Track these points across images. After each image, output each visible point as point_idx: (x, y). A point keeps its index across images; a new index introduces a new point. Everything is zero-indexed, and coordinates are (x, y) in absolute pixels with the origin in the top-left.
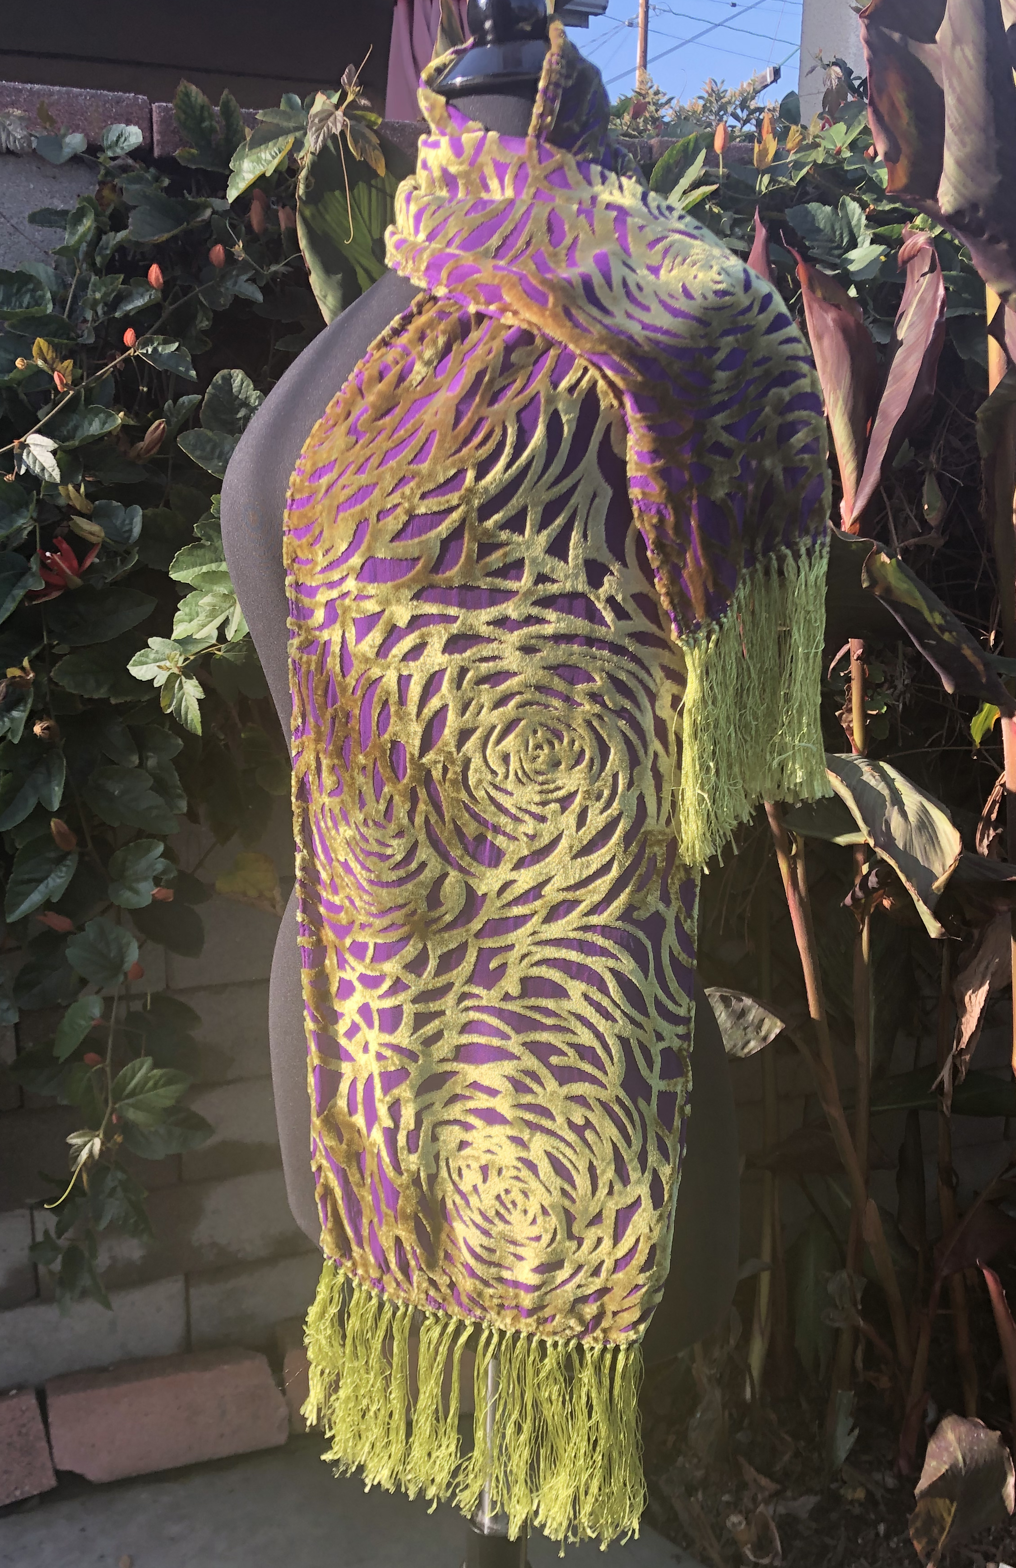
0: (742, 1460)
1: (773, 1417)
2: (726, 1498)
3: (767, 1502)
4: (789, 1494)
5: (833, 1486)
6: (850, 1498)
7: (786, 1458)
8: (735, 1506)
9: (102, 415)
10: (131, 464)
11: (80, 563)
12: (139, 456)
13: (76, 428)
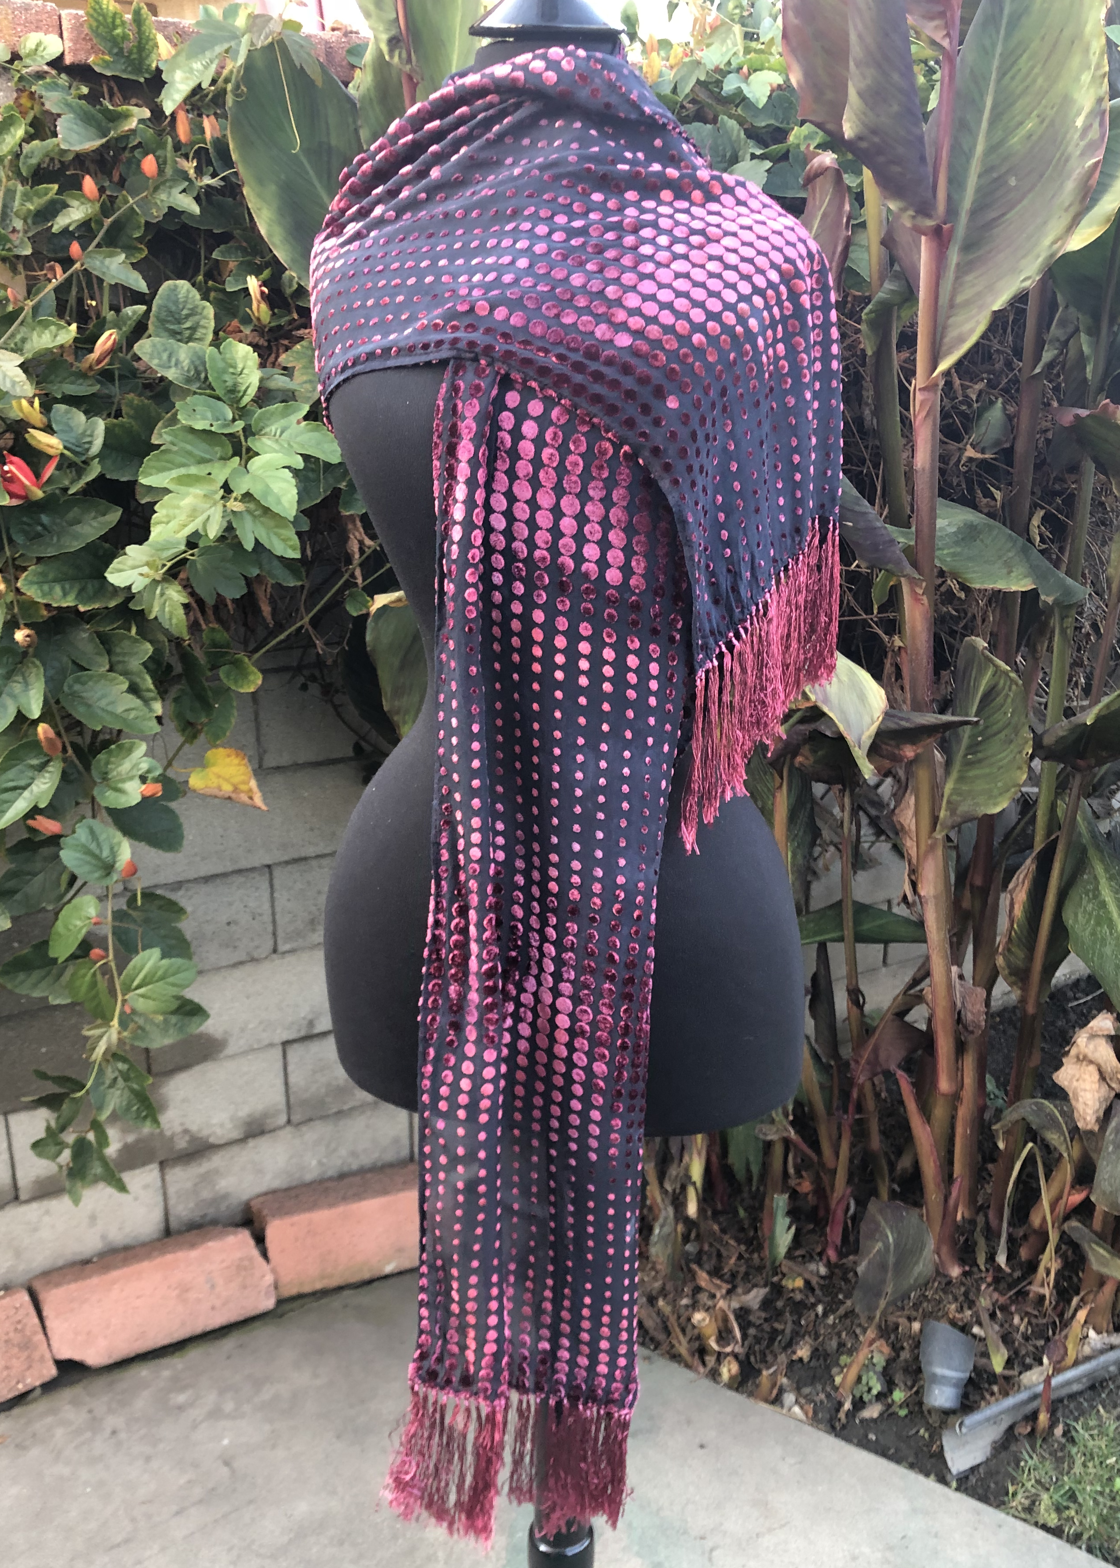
0: (694, 1267)
1: (716, 1227)
2: (685, 1301)
3: (724, 1297)
4: (740, 1290)
5: (775, 1279)
6: (790, 1287)
7: (733, 1261)
8: (695, 1306)
9: (53, 328)
10: (82, 375)
11: (38, 475)
12: (91, 368)
13: (24, 340)
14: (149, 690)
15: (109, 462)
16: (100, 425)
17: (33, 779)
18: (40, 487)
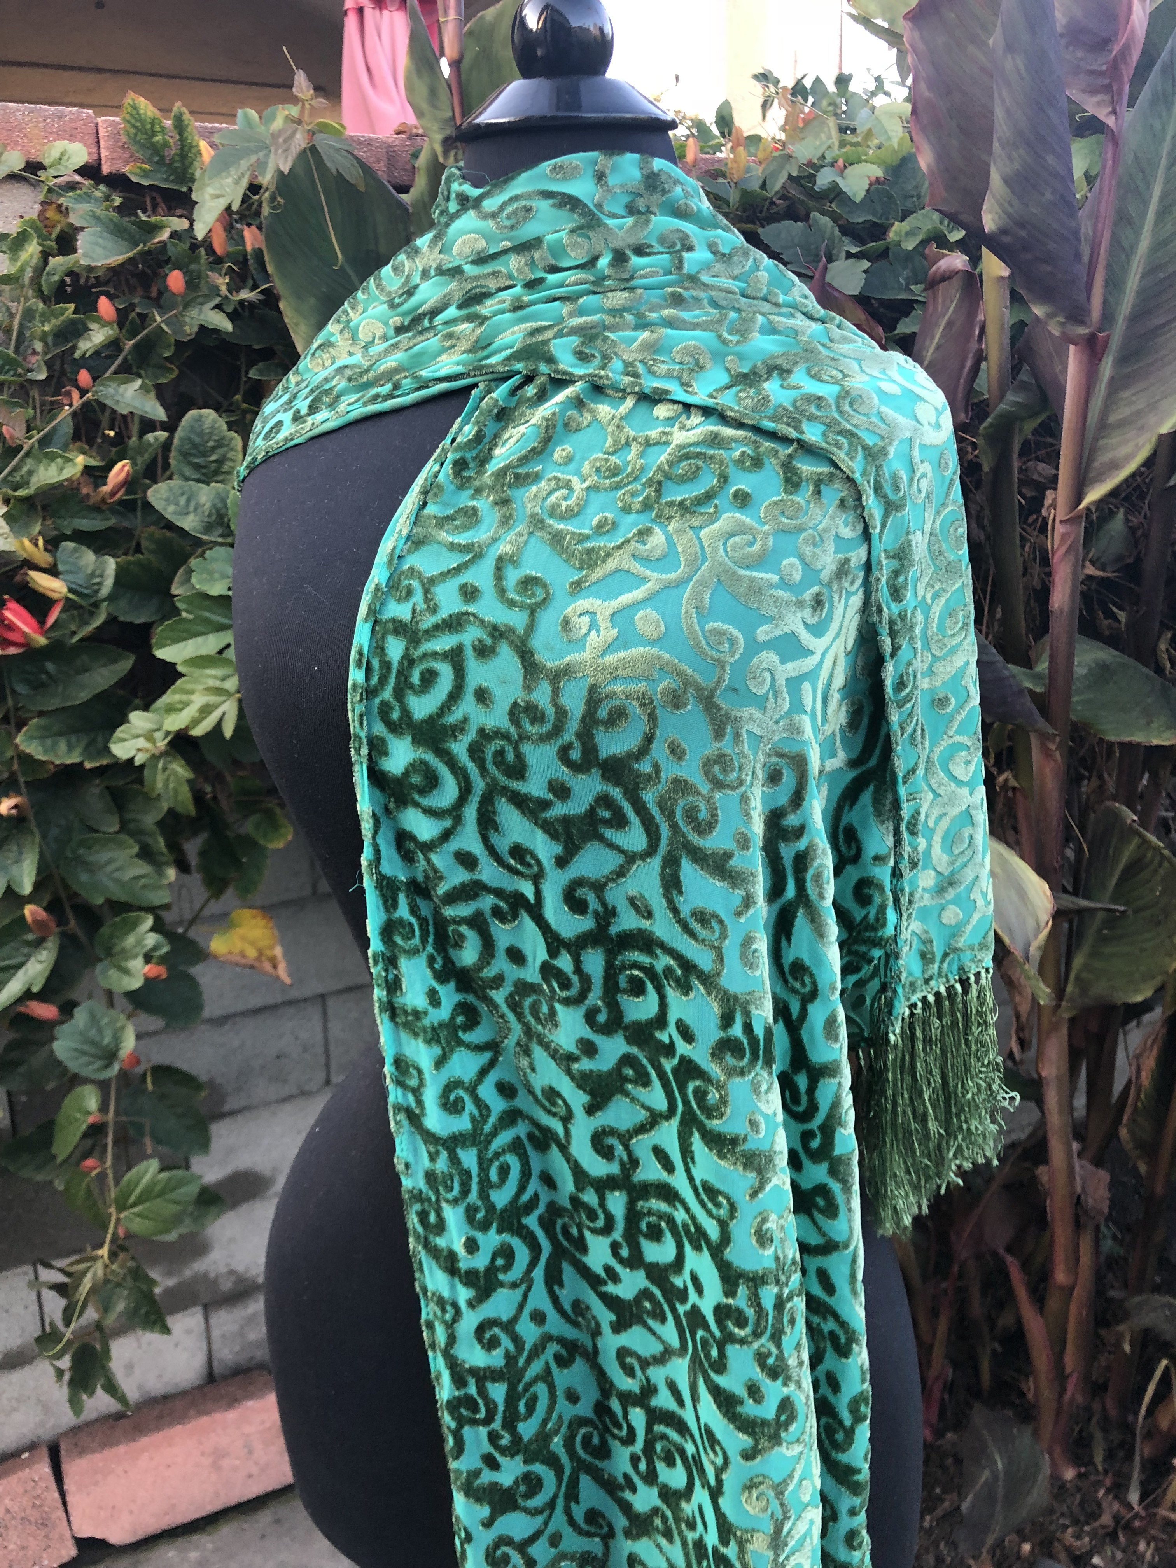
9: (59, 460)
10: (97, 509)
11: (42, 622)
12: (103, 501)
13: (30, 473)
14: (163, 854)
15: (123, 603)
16: (111, 565)
17: (28, 957)
18: (44, 633)
